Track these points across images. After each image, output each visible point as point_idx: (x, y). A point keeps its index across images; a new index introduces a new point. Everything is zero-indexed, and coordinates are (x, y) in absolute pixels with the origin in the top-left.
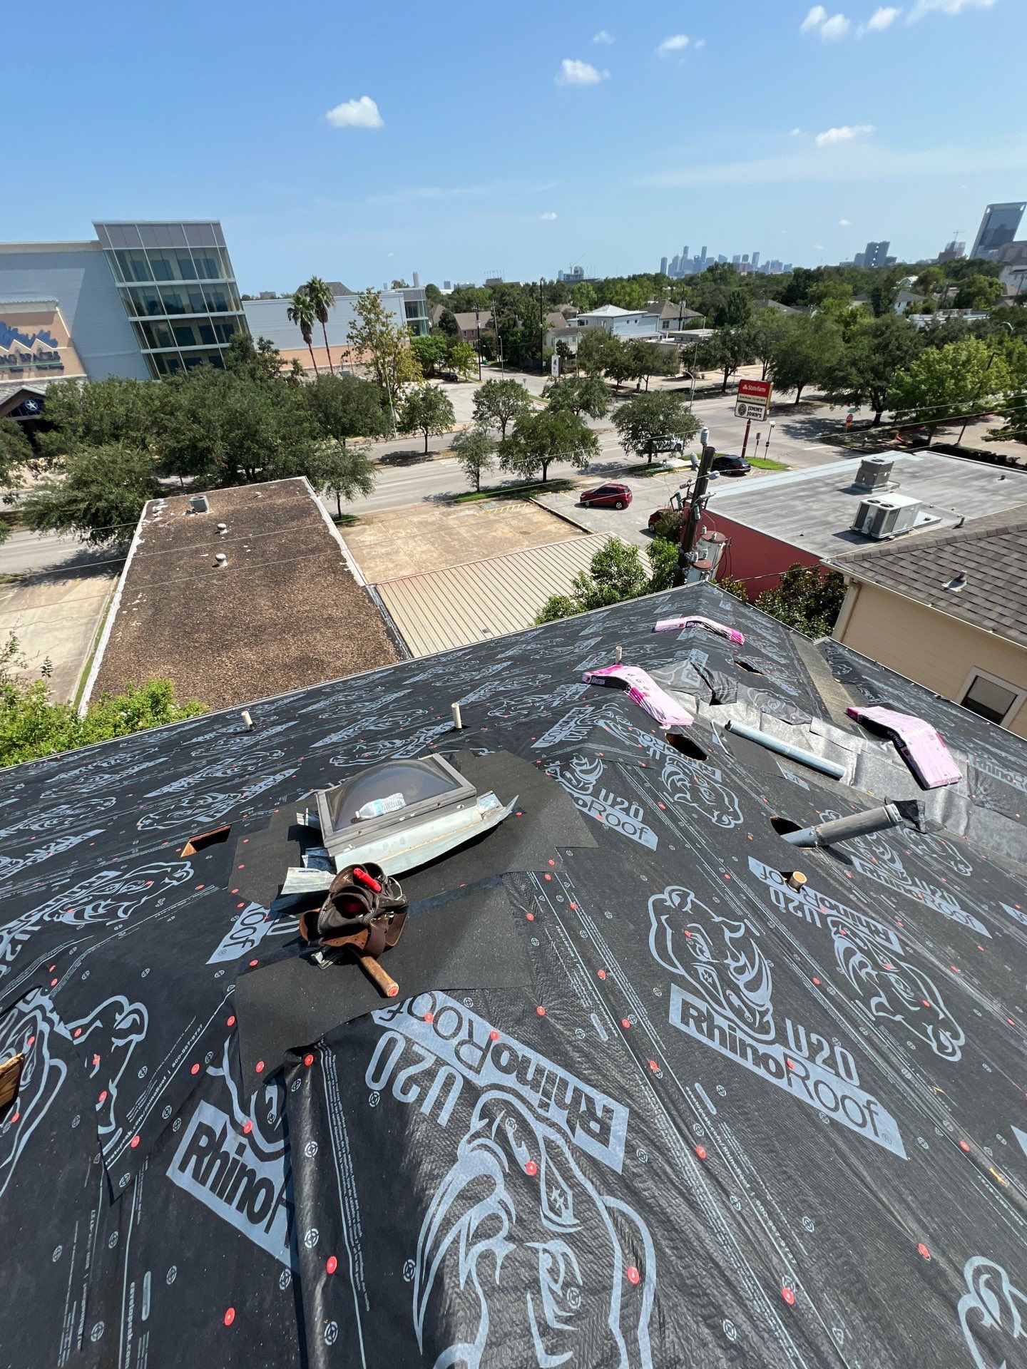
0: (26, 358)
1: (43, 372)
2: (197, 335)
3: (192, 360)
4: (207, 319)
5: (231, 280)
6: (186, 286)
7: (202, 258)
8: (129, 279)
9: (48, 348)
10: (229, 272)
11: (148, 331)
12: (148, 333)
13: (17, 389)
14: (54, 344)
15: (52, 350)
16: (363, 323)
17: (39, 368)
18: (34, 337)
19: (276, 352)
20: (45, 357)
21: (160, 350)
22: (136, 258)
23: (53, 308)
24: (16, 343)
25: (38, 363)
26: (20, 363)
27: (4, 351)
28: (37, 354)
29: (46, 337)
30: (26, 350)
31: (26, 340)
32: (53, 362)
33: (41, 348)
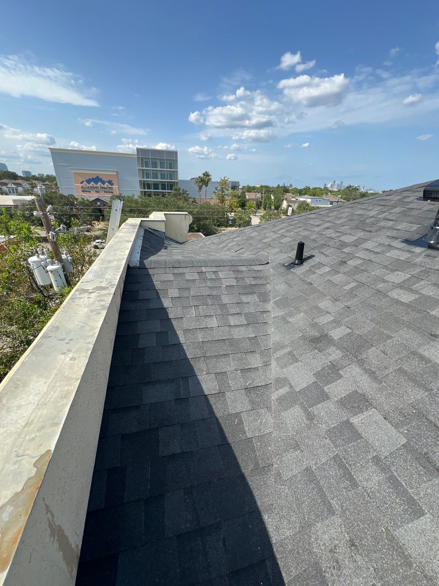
0: (102, 188)
1: (106, 193)
2: (160, 186)
3: (156, 194)
4: (165, 182)
5: (176, 170)
6: (161, 170)
7: (169, 162)
8: (143, 166)
9: (110, 186)
10: (177, 168)
12: (145, 185)
13: (96, 198)
14: (112, 184)
15: (111, 186)
16: (220, 188)
17: (105, 192)
18: (107, 182)
19: (188, 194)
20: (108, 188)
21: (146, 190)
22: (147, 160)
23: (115, 173)
24: (100, 183)
25: (105, 190)
26: (100, 189)
27: (95, 185)
28: (106, 187)
29: (110, 182)
30: (102, 186)
31: (103, 183)
32: (110, 191)
33: (108, 186)
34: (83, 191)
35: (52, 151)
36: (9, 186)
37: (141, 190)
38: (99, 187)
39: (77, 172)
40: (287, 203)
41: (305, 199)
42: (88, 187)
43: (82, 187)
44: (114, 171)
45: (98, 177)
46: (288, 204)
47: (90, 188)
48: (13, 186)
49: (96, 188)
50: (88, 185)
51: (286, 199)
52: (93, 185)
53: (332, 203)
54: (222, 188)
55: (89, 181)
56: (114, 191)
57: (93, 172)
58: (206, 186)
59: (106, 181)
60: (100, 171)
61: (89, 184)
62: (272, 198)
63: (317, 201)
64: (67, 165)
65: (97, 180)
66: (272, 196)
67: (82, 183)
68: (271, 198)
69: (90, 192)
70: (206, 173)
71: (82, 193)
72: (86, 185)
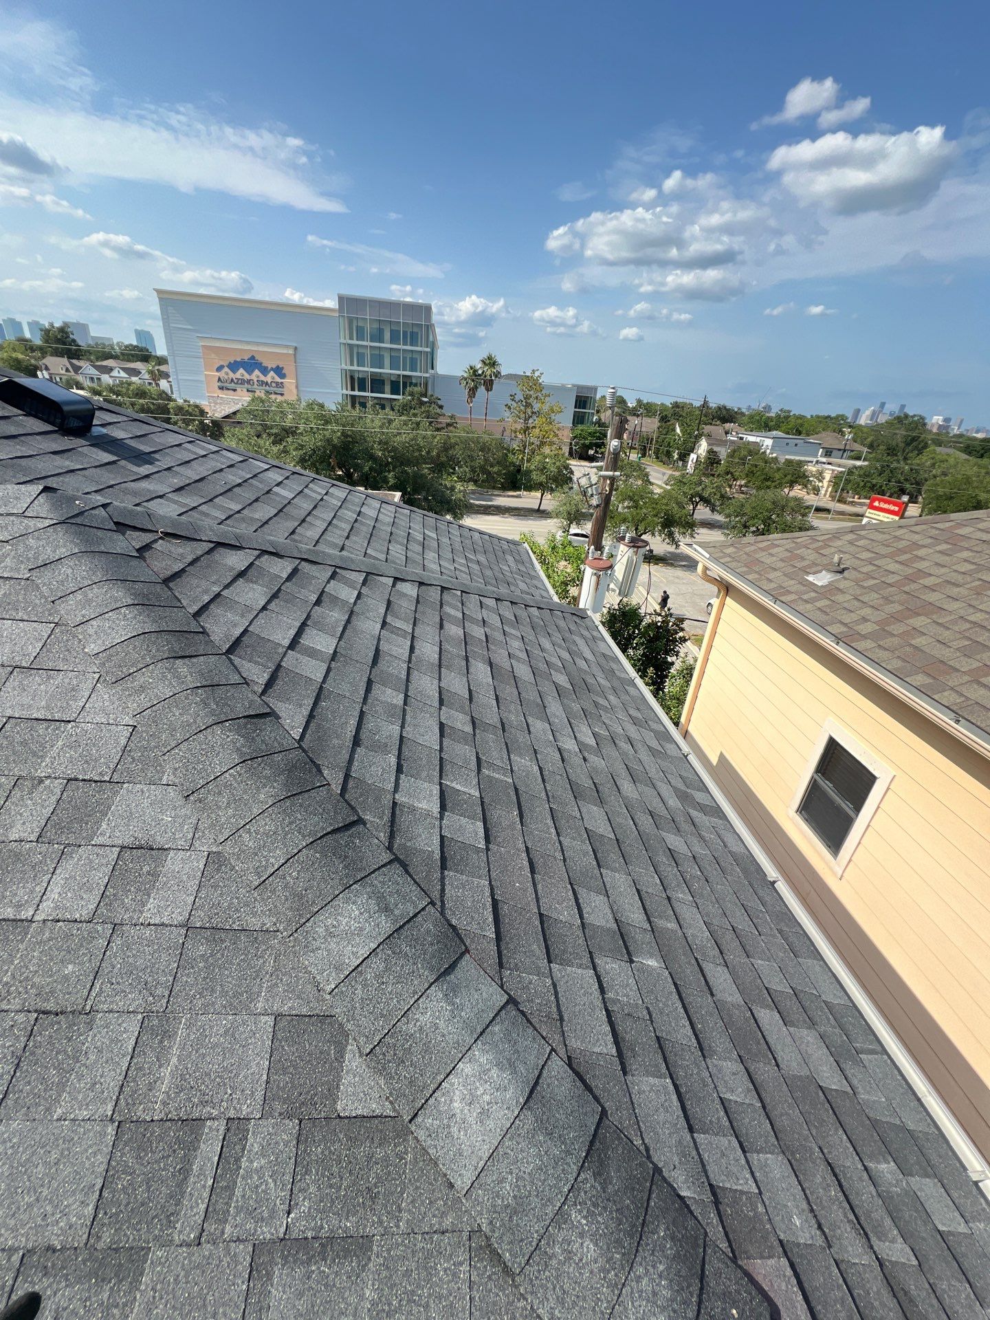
0: (262, 383)
2: (388, 386)
3: (377, 403)
4: (399, 375)
6: (391, 349)
7: (408, 330)
8: (351, 338)
11: (352, 378)
14: (283, 376)
15: (280, 380)
16: (522, 397)
17: (267, 392)
18: (272, 369)
20: (274, 385)
21: (356, 393)
22: (360, 324)
23: (291, 352)
24: (257, 372)
25: (267, 388)
26: (255, 386)
27: (247, 376)
28: (269, 382)
29: (279, 371)
30: (262, 378)
31: (265, 371)
32: (279, 390)
33: (273, 378)
34: (221, 388)
35: (161, 296)
36: (115, 373)
37: (345, 392)
38: (255, 380)
39: (213, 345)
40: (709, 444)
41: (758, 440)
42: (232, 380)
43: (219, 379)
44: (287, 347)
45: (253, 358)
46: (710, 447)
47: (236, 381)
48: (123, 374)
49: (249, 382)
50: (231, 375)
51: (709, 436)
52: (243, 376)
53: (831, 452)
54: (527, 397)
55: (234, 367)
56: (285, 391)
57: (243, 348)
58: (488, 390)
59: (269, 368)
60: (258, 344)
61: (234, 372)
62: (678, 430)
63: (787, 444)
64: (189, 327)
65: (251, 364)
66: (677, 426)
67: (219, 369)
68: (674, 430)
69: (235, 390)
70: (490, 358)
71: (219, 391)
72: (227, 374)
